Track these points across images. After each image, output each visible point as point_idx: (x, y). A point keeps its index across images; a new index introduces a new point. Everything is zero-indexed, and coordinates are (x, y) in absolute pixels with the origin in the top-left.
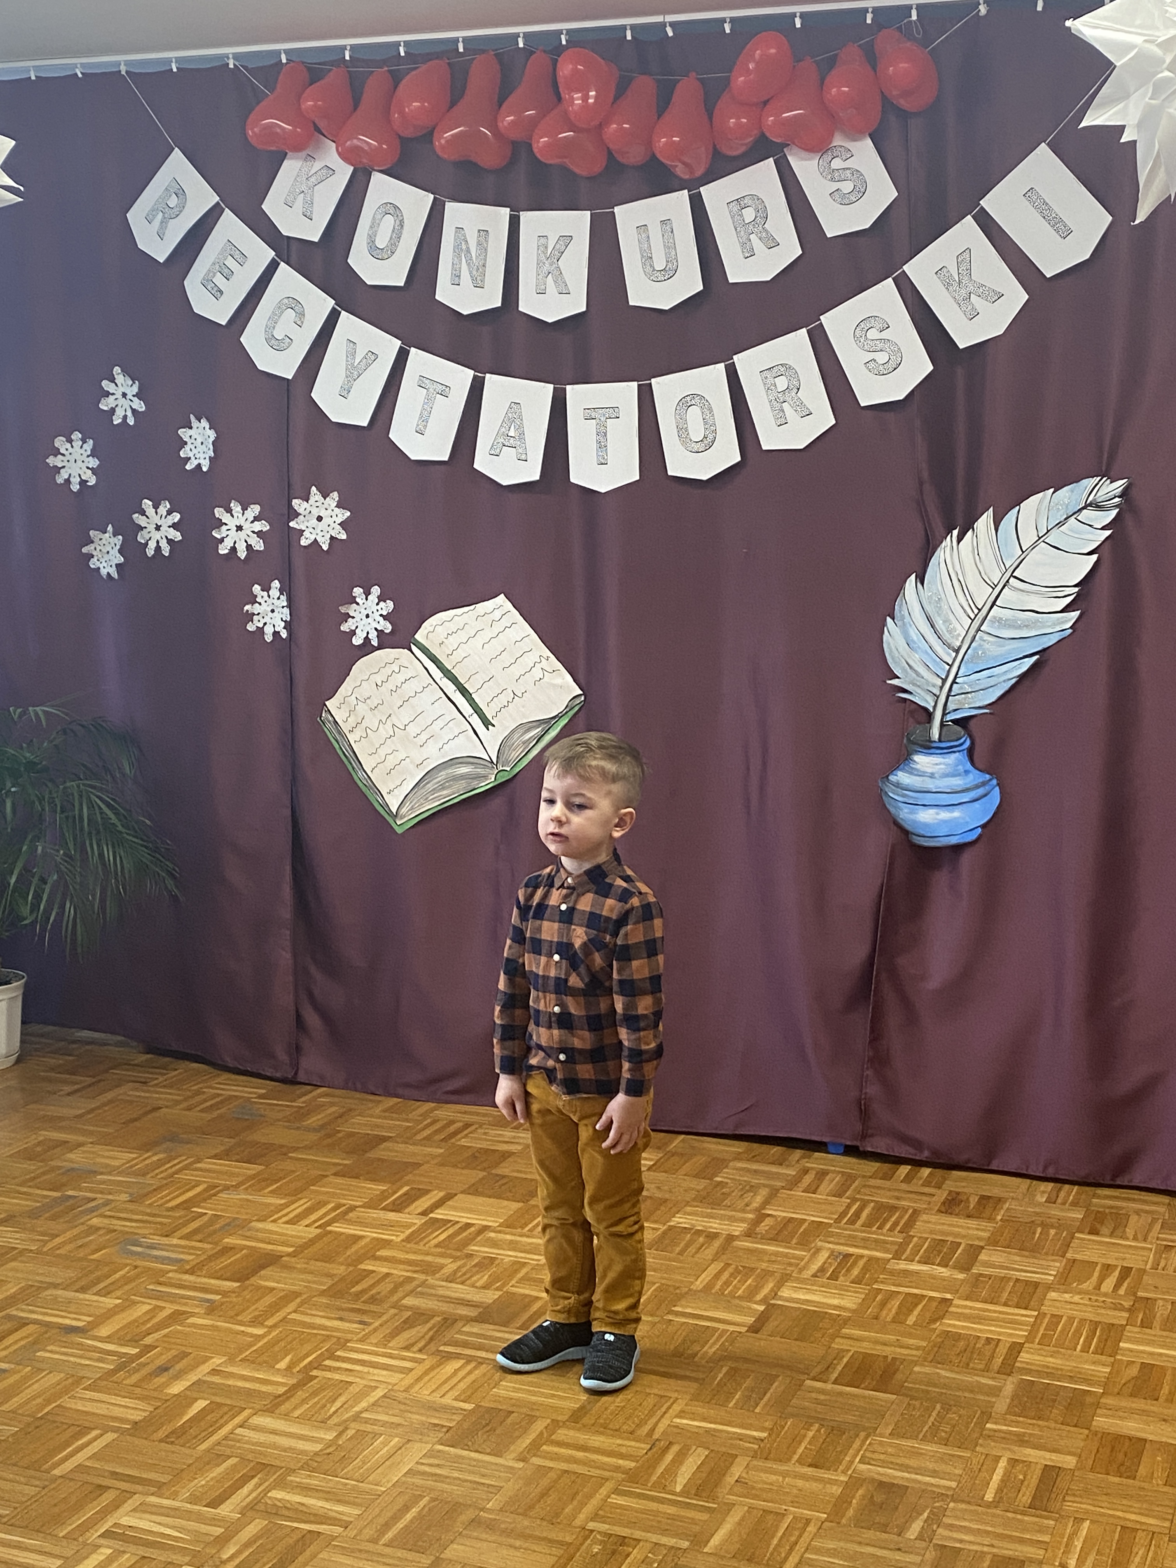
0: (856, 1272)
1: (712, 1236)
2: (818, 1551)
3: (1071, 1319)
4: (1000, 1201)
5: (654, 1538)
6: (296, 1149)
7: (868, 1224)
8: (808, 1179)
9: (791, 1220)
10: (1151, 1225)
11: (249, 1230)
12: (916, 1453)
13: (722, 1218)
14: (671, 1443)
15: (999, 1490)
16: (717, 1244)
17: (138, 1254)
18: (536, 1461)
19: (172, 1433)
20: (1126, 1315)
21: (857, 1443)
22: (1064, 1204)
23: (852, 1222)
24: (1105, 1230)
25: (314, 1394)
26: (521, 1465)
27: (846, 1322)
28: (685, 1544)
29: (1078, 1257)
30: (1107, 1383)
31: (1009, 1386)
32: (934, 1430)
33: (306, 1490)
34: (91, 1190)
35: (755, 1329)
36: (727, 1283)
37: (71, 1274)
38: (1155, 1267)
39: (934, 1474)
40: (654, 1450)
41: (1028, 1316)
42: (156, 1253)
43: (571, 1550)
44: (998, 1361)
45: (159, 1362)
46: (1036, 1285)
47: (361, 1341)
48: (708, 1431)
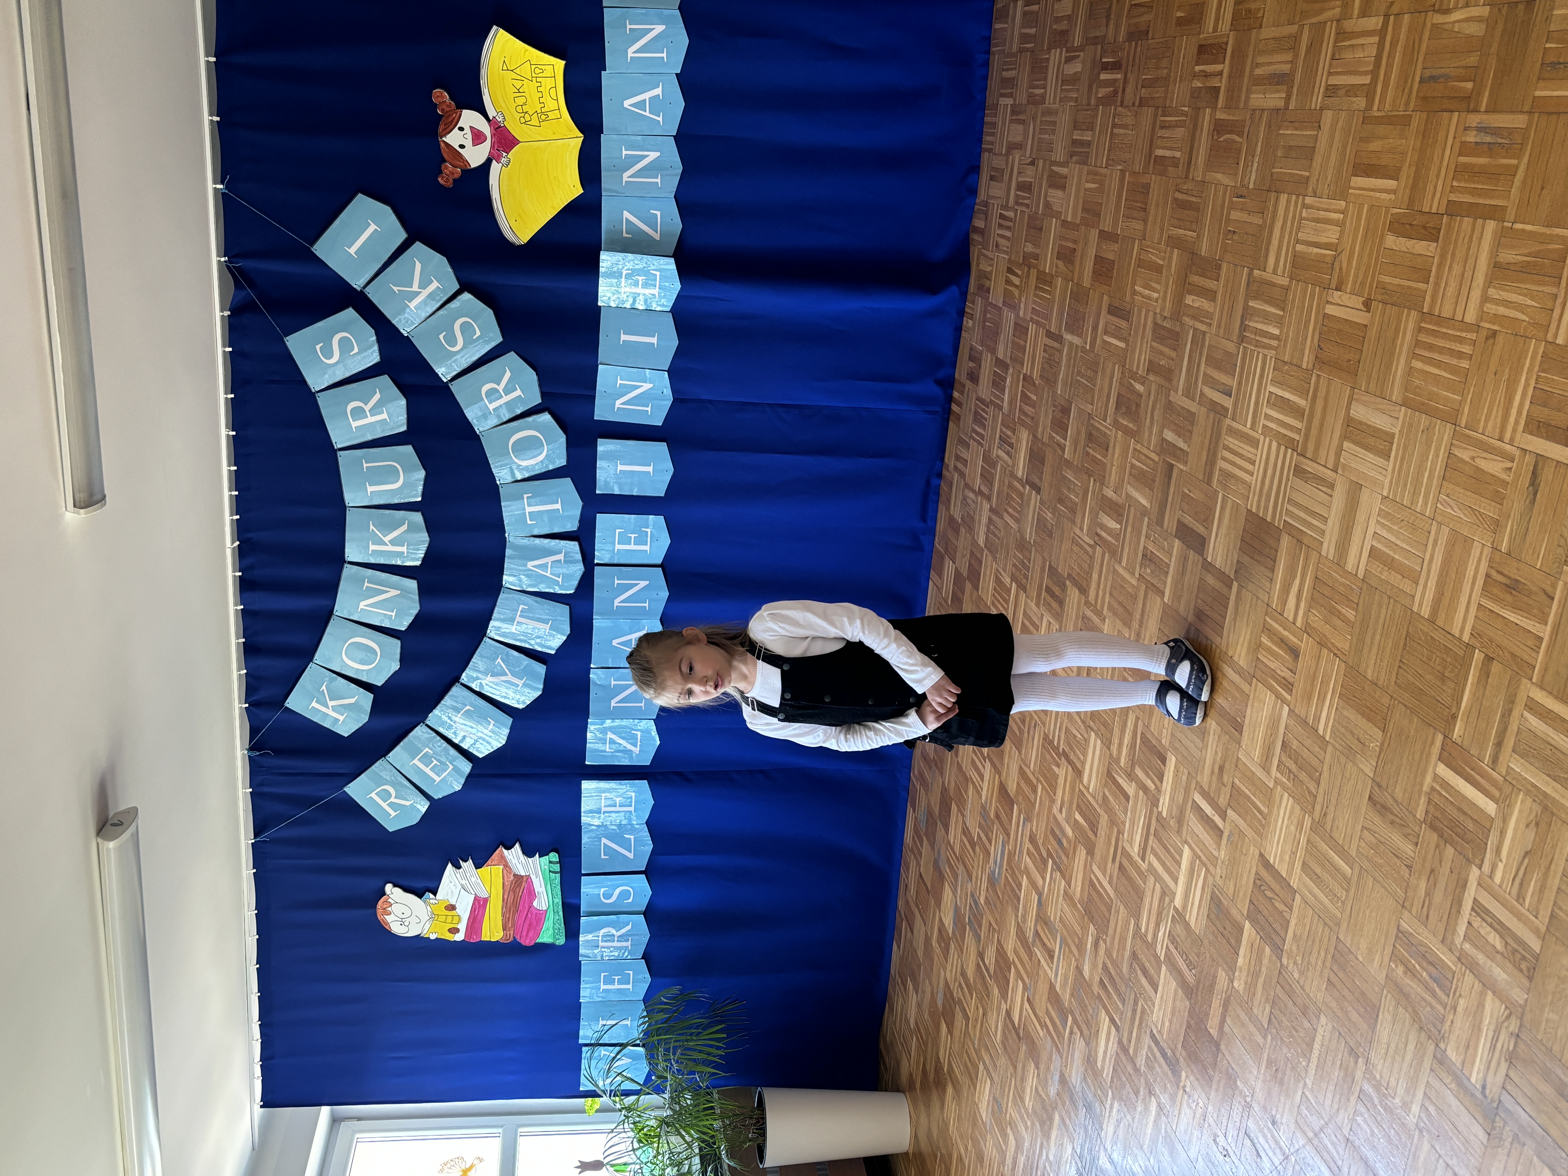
0: (1009, 433)
1: (990, 520)
2: (1149, 442)
3: (1034, 302)
4: (971, 349)
5: (1143, 538)
6: (943, 783)
7: (984, 427)
8: (959, 465)
9: (981, 475)
10: (985, 256)
11: (986, 803)
12: (1101, 389)
13: (980, 516)
14: (1097, 534)
15: (1120, 339)
16: (994, 517)
17: (999, 869)
18: (1105, 612)
19: (1091, 830)
20: (1032, 270)
21: (1096, 424)
22: (973, 309)
23: (982, 436)
24: (987, 283)
25: (1072, 749)
26: (1107, 620)
27: (1035, 436)
28: (1146, 519)
29: (1001, 300)
30: (1066, 280)
31: (1068, 337)
32: (1090, 379)
33: (1120, 745)
34: (965, 907)
35: (1038, 490)
36: (1015, 509)
37: (1010, 910)
38: (1006, 253)
39: (1112, 378)
40: (1099, 543)
41: (1032, 328)
42: (999, 859)
43: (1149, 585)
44: (1056, 345)
45: (1057, 846)
46: (1016, 324)
47: (1044, 724)
48: (1090, 513)
